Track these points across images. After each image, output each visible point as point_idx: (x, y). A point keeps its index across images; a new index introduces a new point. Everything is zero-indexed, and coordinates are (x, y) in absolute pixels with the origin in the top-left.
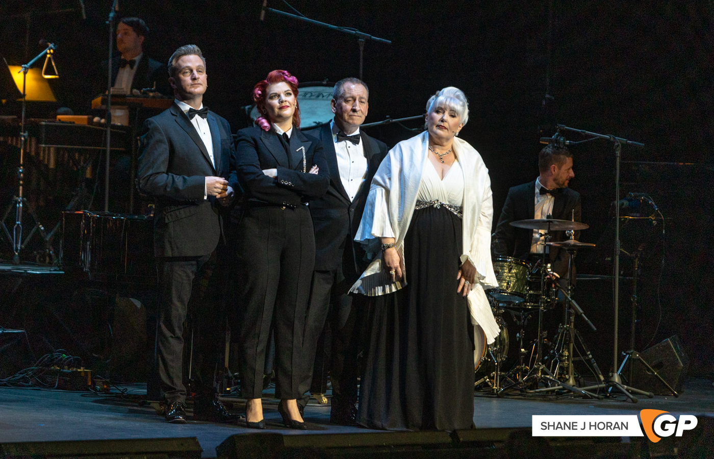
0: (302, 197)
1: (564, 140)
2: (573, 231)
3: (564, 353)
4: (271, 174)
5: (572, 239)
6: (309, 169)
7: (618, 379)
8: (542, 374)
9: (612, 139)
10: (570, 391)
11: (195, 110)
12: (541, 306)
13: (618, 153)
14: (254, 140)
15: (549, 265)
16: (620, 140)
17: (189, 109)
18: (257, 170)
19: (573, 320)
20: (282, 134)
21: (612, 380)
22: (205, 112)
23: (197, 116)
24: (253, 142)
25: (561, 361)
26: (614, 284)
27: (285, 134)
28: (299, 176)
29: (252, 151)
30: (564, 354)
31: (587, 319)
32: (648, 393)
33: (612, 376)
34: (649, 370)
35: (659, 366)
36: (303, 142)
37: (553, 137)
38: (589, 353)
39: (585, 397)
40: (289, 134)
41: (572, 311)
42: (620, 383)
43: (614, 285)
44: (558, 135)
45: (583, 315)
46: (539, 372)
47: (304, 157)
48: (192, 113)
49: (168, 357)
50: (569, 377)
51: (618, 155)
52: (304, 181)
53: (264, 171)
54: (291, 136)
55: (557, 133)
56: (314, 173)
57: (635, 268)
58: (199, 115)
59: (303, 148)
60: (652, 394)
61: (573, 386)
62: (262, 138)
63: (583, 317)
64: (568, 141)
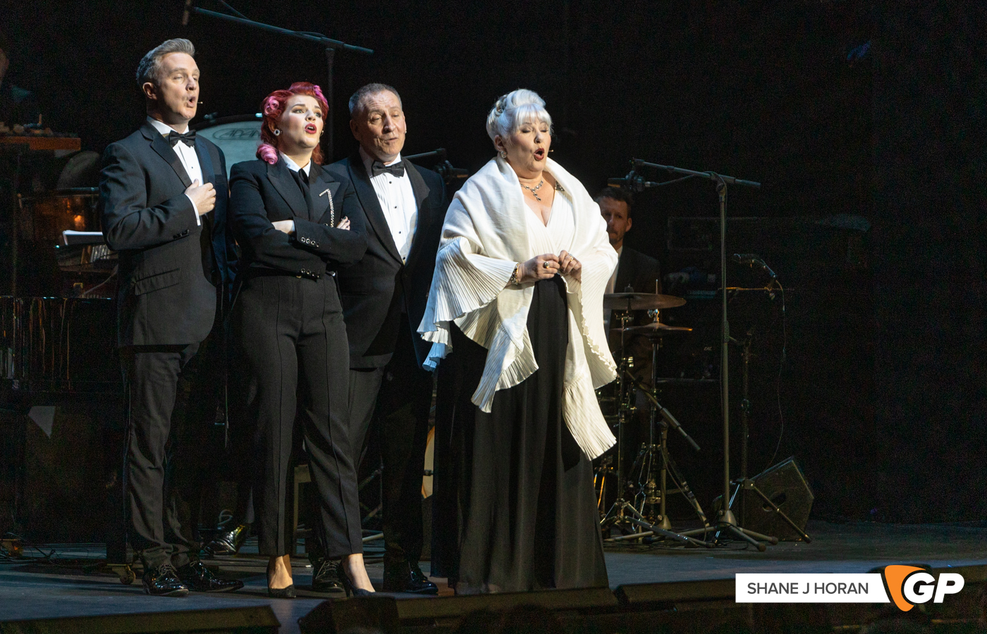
0: (329, 262)
1: (643, 181)
2: (657, 311)
3: (650, 484)
4: (286, 229)
5: (656, 322)
6: (338, 221)
7: (732, 519)
8: (625, 515)
9: (713, 178)
10: (663, 538)
11: (177, 133)
12: (622, 418)
13: (723, 197)
14: (258, 179)
15: (630, 359)
16: (725, 179)
17: (169, 132)
18: (264, 222)
19: (665, 437)
20: (297, 171)
21: (724, 520)
22: (192, 137)
23: (180, 142)
24: (256, 182)
25: (648, 496)
26: (722, 384)
27: (302, 170)
28: (326, 231)
29: (255, 194)
30: (650, 486)
31: (686, 435)
32: (770, 538)
33: (724, 514)
34: (766, 505)
35: (780, 499)
36: (328, 183)
37: (627, 177)
38: (685, 483)
39: (688, 545)
40: (307, 170)
41: (664, 424)
42: (735, 525)
43: (723, 387)
44: (635, 174)
45: (680, 428)
46: (620, 512)
47: (331, 204)
48: (174, 137)
49: (145, 499)
50: (663, 519)
51: (723, 200)
52: (333, 239)
53: (275, 224)
54: (310, 173)
55: (632, 172)
56: (344, 228)
57: (746, 361)
58: (183, 142)
59: (329, 192)
60: (776, 539)
61: (669, 530)
62: (270, 177)
63: (679, 431)
64: (649, 183)
